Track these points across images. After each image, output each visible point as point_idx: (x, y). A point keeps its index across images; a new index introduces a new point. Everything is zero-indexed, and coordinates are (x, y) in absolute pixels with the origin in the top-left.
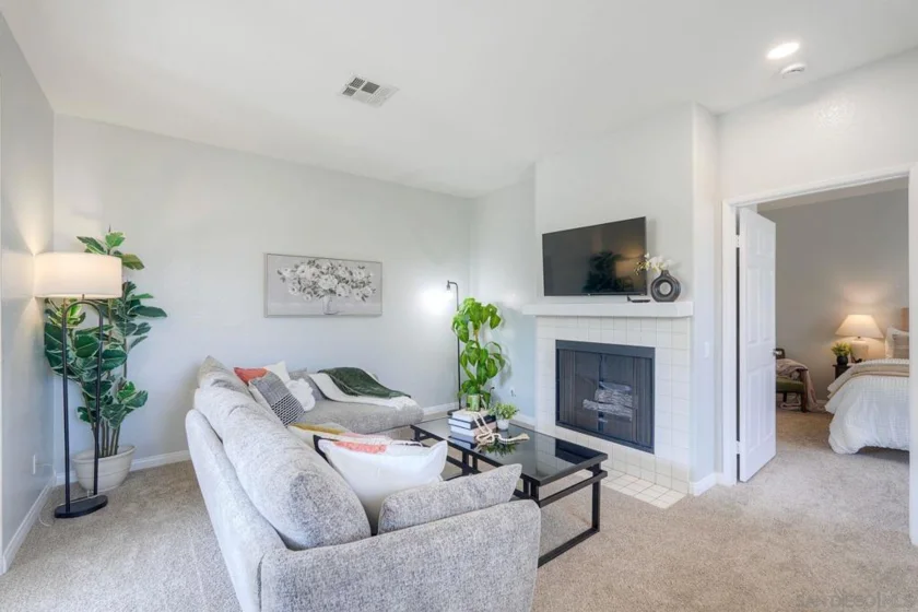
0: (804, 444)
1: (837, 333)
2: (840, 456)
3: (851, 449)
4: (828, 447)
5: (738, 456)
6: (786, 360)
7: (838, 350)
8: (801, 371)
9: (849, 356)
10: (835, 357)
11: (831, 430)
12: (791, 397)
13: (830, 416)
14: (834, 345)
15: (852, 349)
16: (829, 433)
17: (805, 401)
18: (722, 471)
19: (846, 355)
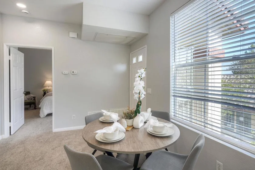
0: (33, 118)
1: (44, 86)
2: (42, 118)
3: (44, 116)
4: (39, 117)
5: (10, 127)
6: (31, 95)
7: (44, 90)
8: (34, 98)
9: (46, 92)
10: (43, 93)
11: (40, 112)
12: (32, 106)
13: (40, 108)
14: (43, 89)
15: (47, 90)
16: (40, 113)
17: (35, 106)
18: (4, 134)
19: (46, 91)
